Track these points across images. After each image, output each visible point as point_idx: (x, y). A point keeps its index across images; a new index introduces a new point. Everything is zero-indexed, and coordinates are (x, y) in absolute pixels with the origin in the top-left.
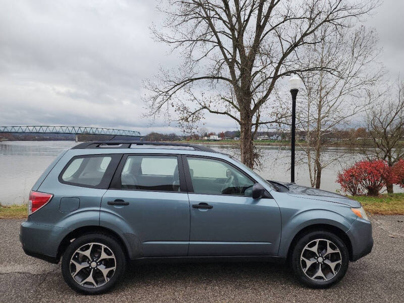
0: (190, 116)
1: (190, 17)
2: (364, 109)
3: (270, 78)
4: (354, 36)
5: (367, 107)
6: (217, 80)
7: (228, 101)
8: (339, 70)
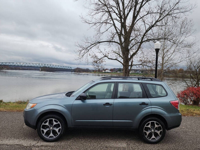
0: (98, 60)
1: (100, 11)
2: (186, 59)
3: (139, 42)
4: (181, 23)
5: (187, 59)
6: (112, 43)
7: (117, 53)
8: (174, 40)
